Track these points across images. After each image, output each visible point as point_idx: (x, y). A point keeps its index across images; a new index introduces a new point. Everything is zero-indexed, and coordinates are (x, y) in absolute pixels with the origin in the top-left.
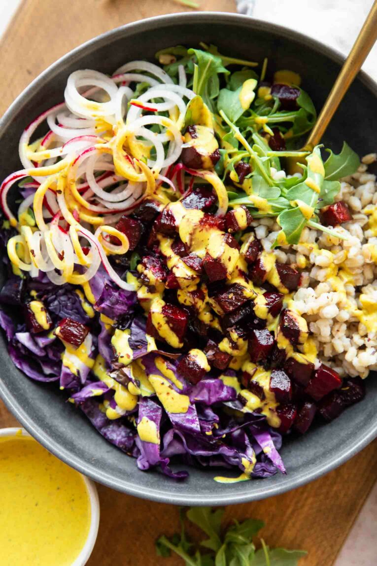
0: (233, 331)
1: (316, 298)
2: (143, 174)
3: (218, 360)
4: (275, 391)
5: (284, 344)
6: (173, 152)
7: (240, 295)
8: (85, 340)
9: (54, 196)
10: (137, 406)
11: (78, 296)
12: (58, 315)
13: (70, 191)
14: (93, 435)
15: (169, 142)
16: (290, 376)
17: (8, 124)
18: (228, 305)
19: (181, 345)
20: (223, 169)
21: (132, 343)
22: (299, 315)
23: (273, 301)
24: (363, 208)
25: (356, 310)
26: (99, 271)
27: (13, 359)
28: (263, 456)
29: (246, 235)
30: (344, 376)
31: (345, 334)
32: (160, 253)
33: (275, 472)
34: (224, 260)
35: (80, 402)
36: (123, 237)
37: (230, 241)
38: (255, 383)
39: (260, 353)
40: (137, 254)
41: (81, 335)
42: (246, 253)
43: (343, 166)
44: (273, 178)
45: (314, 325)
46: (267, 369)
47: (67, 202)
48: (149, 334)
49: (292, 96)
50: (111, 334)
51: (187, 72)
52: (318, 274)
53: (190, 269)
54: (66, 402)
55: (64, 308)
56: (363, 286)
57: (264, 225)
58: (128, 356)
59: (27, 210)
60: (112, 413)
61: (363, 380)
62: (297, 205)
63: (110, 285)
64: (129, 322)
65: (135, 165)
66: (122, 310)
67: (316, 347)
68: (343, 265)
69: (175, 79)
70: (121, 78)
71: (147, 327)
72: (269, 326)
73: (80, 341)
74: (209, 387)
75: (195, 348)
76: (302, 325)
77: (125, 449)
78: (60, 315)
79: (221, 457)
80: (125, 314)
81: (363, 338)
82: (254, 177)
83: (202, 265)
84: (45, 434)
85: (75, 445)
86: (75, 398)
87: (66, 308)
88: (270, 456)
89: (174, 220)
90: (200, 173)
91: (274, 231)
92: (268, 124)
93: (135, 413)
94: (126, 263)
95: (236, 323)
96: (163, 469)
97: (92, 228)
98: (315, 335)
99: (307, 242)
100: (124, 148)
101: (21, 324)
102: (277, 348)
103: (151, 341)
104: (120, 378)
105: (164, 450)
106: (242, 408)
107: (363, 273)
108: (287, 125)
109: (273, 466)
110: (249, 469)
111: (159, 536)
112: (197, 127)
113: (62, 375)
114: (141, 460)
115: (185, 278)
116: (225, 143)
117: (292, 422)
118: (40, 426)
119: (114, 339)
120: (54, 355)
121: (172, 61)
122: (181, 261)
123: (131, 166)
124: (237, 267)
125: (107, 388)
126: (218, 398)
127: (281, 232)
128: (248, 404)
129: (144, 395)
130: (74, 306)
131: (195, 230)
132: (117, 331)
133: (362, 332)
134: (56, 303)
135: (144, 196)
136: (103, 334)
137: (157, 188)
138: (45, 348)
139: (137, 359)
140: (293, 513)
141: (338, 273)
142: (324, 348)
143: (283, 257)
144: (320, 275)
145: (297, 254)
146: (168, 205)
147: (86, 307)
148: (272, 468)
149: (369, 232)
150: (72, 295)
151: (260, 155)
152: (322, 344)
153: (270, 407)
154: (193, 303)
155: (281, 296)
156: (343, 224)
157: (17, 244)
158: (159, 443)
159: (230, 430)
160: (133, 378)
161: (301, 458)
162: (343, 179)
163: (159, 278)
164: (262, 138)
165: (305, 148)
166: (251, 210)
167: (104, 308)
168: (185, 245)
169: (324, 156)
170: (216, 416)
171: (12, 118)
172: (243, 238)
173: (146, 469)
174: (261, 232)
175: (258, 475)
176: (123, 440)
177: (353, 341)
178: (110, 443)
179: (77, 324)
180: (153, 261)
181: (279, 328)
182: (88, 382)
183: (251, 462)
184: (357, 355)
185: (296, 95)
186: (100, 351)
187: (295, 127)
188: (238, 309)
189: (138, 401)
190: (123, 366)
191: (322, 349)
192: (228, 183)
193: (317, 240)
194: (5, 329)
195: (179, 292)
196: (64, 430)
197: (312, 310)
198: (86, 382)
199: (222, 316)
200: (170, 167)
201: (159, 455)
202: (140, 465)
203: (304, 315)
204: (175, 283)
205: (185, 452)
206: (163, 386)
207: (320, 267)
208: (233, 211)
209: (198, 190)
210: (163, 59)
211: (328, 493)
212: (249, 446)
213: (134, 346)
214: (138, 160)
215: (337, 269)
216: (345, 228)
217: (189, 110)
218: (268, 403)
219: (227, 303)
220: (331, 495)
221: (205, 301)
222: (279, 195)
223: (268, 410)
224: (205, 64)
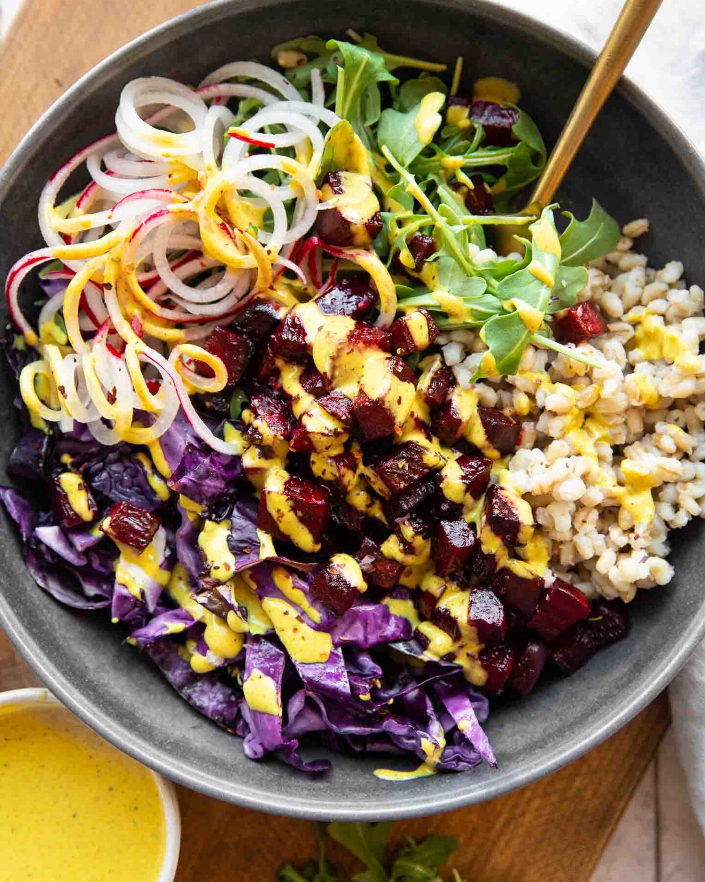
0: (406, 523)
1: (547, 467)
2: (251, 255)
3: (381, 572)
4: (477, 624)
5: (492, 545)
6: (302, 218)
7: (418, 461)
8: (154, 539)
9: (99, 293)
10: (243, 652)
11: (141, 465)
12: (107, 497)
13: (127, 284)
14: (169, 698)
15: (294, 201)
16: (503, 599)
17: (19, 170)
18: (398, 479)
19: (318, 547)
20: (389, 246)
21: (233, 543)
22: (517, 496)
23: (473, 472)
24: (626, 312)
25: (614, 486)
26: (176, 420)
27: (32, 571)
28: (457, 734)
29: (428, 359)
30: (595, 597)
31: (596, 528)
32: (281, 390)
33: (478, 762)
34: (390, 402)
35: (146, 644)
36: (216, 363)
37: (400, 369)
38: (443, 611)
39: (452, 561)
40: (242, 392)
41: (147, 531)
42: (428, 389)
43: (592, 240)
44: (474, 261)
45: (543, 513)
46: (463, 587)
47: (121, 304)
48: (262, 528)
49: (505, 122)
50: (198, 528)
51: (326, 81)
52: (549, 425)
53: (331, 418)
54: (123, 643)
55: (118, 484)
56: (627, 444)
57: (459, 342)
58: (227, 567)
59: (53, 318)
60: (200, 662)
61: (627, 604)
62: (515, 309)
63: (196, 445)
64: (228, 509)
65: (237, 240)
66: (215, 487)
67: (547, 548)
68: (591, 410)
69: (305, 93)
70: (213, 91)
71: (259, 516)
72: (466, 514)
73: (144, 541)
74: (364, 619)
75: (340, 552)
76: (523, 513)
77: (223, 723)
78: (111, 496)
79: (386, 737)
80: (222, 495)
81: (626, 534)
82: (440, 260)
83: (352, 411)
84: (86, 701)
85: (138, 718)
86: (137, 637)
87: (121, 484)
88: (469, 735)
89: (305, 334)
90: (349, 252)
91: (474, 352)
92: (465, 169)
93: (239, 663)
94: (223, 407)
95: (411, 510)
96: (288, 756)
97: (165, 348)
98: (546, 528)
99: (531, 370)
100: (219, 212)
101: (46, 511)
102: (482, 552)
103: (265, 540)
105: (289, 725)
106: (422, 653)
107: (626, 423)
108: (496, 170)
109: (474, 752)
110: (433, 759)
111: (283, 866)
112: (342, 174)
113: (114, 598)
114: (249, 741)
115: (323, 434)
116: (390, 202)
117: (507, 677)
118: (77, 686)
119: (202, 537)
120: (101, 565)
121: (300, 63)
122: (315, 403)
123: (230, 241)
124: (412, 414)
125: (192, 619)
126: (381, 637)
127: (487, 354)
128: (431, 646)
129: (254, 632)
130: (135, 481)
131: (339, 351)
132: (208, 523)
133: (624, 524)
134: (104, 475)
135: (253, 292)
136: (184, 529)
137: (275, 280)
138: (87, 553)
139: (243, 571)
140: (507, 823)
141: (584, 424)
142: (560, 550)
143: (491, 396)
144: (554, 427)
145: (514, 391)
146: (293, 307)
147: (155, 482)
148: (473, 755)
149: (637, 354)
150: (130, 461)
151: (451, 222)
152: (556, 544)
153: (470, 652)
154: (337, 475)
155: (488, 464)
156: (592, 340)
157: (36, 375)
158: (281, 714)
159: (401, 691)
160: (236, 605)
161: (522, 737)
162: (591, 262)
163: (279, 434)
164: (454, 193)
165: (527, 211)
166: (436, 315)
167: (184, 485)
168: (323, 377)
169: (561, 224)
170: (378, 667)
171: (26, 161)
172: (422, 365)
173: (258, 756)
174: (452, 354)
175: (448, 767)
176: (220, 707)
177: (610, 538)
178: (198, 712)
179: (140, 512)
180: (269, 404)
181: (484, 518)
182: (159, 609)
183: (437, 746)
184: (616, 563)
185: (511, 120)
186: (179, 557)
187: (510, 173)
188: (413, 486)
189: (245, 642)
190: (219, 583)
191: (556, 552)
192: (396, 270)
193: (548, 367)
194: (18, 521)
195: (313, 457)
196: (119, 690)
197: (541, 488)
198: (155, 610)
199: (387, 498)
200: (298, 243)
201: (280, 734)
202: (248, 751)
203: (527, 496)
204: (306, 443)
205: (324, 728)
206: (287, 617)
207: (554, 414)
208: (405, 318)
209: (345, 282)
210: (285, 58)
211: (565, 791)
212: (434, 717)
213: (237, 550)
214: (242, 232)
215: (583, 416)
216: (595, 346)
217: (329, 146)
218: (466, 645)
219: (395, 475)
220: (570, 794)
221: (358, 472)
222: (483, 291)
223: (465, 656)
224: (356, 65)
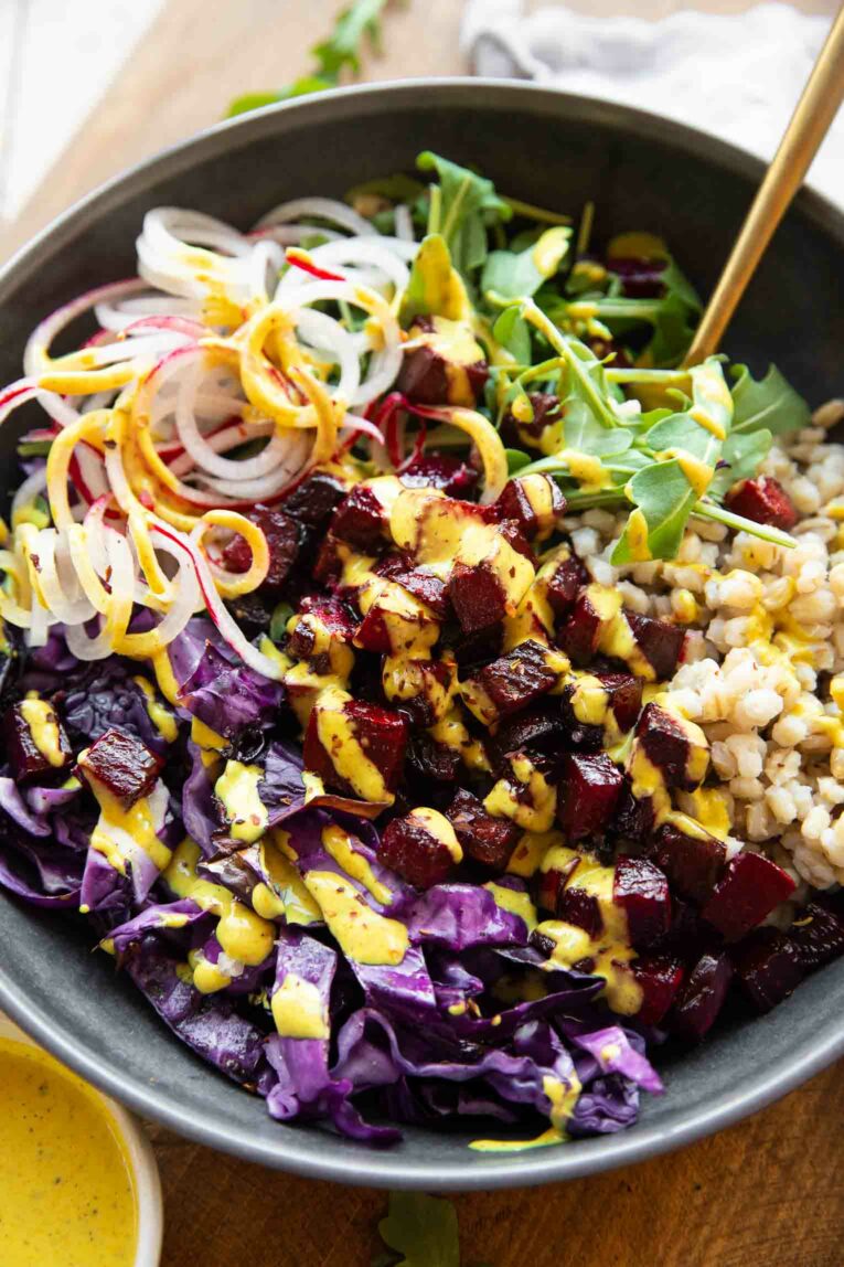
0: (522, 756)
2: (310, 409)
3: (482, 836)
4: (628, 903)
5: (648, 782)
6: (381, 370)
7: (539, 666)
9: (96, 460)
10: (274, 953)
11: (138, 690)
12: (85, 735)
13: (137, 444)
15: (372, 352)
18: (509, 687)
19: (390, 799)
20: (499, 403)
21: (267, 790)
22: (683, 717)
24: (824, 503)
25: (822, 716)
31: (798, 777)
32: (344, 587)
33: (631, 1121)
34: (500, 570)
37: (513, 535)
38: (575, 893)
42: (552, 581)
43: (771, 408)
44: (615, 414)
45: (721, 748)
46: (605, 860)
47: (129, 476)
48: (310, 769)
50: (215, 773)
52: (725, 632)
53: (413, 600)
54: (94, 952)
55: (104, 718)
56: (833, 672)
57: (592, 527)
58: (256, 820)
59: (32, 501)
60: (207, 973)
62: (672, 459)
64: (261, 746)
66: (243, 710)
67: (727, 807)
68: (784, 618)
72: (609, 749)
74: (457, 905)
75: (423, 807)
76: (692, 734)
77: (238, 1073)
78: (93, 735)
79: (487, 1085)
80: (254, 725)
82: (570, 423)
83: (444, 592)
86: (115, 936)
87: (109, 716)
89: (380, 509)
90: (440, 413)
92: (601, 318)
94: (261, 617)
95: (528, 744)
98: (725, 775)
99: (693, 562)
102: (632, 795)
103: (314, 783)
104: (234, 874)
105: (338, 1064)
106: (543, 961)
107: (832, 639)
109: (626, 1104)
110: (562, 1110)
112: (435, 319)
114: (277, 1093)
115: (402, 617)
116: (498, 354)
120: (70, 837)
121: (380, 207)
123: (281, 389)
124: (529, 605)
125: (201, 910)
126: (481, 935)
127: (636, 515)
128: (558, 950)
129: (290, 920)
130: (129, 714)
131: (428, 508)
134: (86, 707)
135: (309, 464)
136: (195, 782)
137: (340, 453)
138: (50, 816)
141: (773, 638)
142: (746, 813)
143: (640, 599)
144: (731, 630)
145: (673, 591)
146: (363, 481)
147: (158, 714)
150: (125, 687)
152: (741, 804)
153: (615, 959)
154: (422, 687)
158: (327, 1039)
160: (266, 874)
162: (775, 436)
163: (339, 633)
166: (563, 481)
167: (200, 701)
168: (404, 550)
169: (730, 376)
170: (476, 978)
172: (543, 558)
173: (290, 1115)
174: (585, 542)
175: (585, 1126)
176: (235, 1048)
177: (819, 792)
178: (199, 1057)
180: (326, 604)
182: (152, 900)
183: (568, 1086)
184: (831, 826)
186: (186, 822)
188: (531, 705)
189: (277, 938)
190: (243, 846)
191: (740, 818)
192: (510, 433)
193: (719, 562)
195: (388, 666)
196: (83, 1013)
198: (145, 902)
199: (493, 728)
201: (324, 1067)
202: (274, 1110)
203: (698, 721)
205: (393, 1078)
206: (341, 895)
207: (731, 615)
208: (518, 485)
209: (436, 455)
210: (363, 204)
211: (763, 1226)
212: (562, 1052)
213: (272, 799)
214: (298, 369)
215: (772, 624)
217: (419, 272)
218: (611, 948)
219: (506, 681)
220: (772, 1233)
221: (452, 690)
222: (628, 445)
223: (609, 965)
224: (455, 187)
